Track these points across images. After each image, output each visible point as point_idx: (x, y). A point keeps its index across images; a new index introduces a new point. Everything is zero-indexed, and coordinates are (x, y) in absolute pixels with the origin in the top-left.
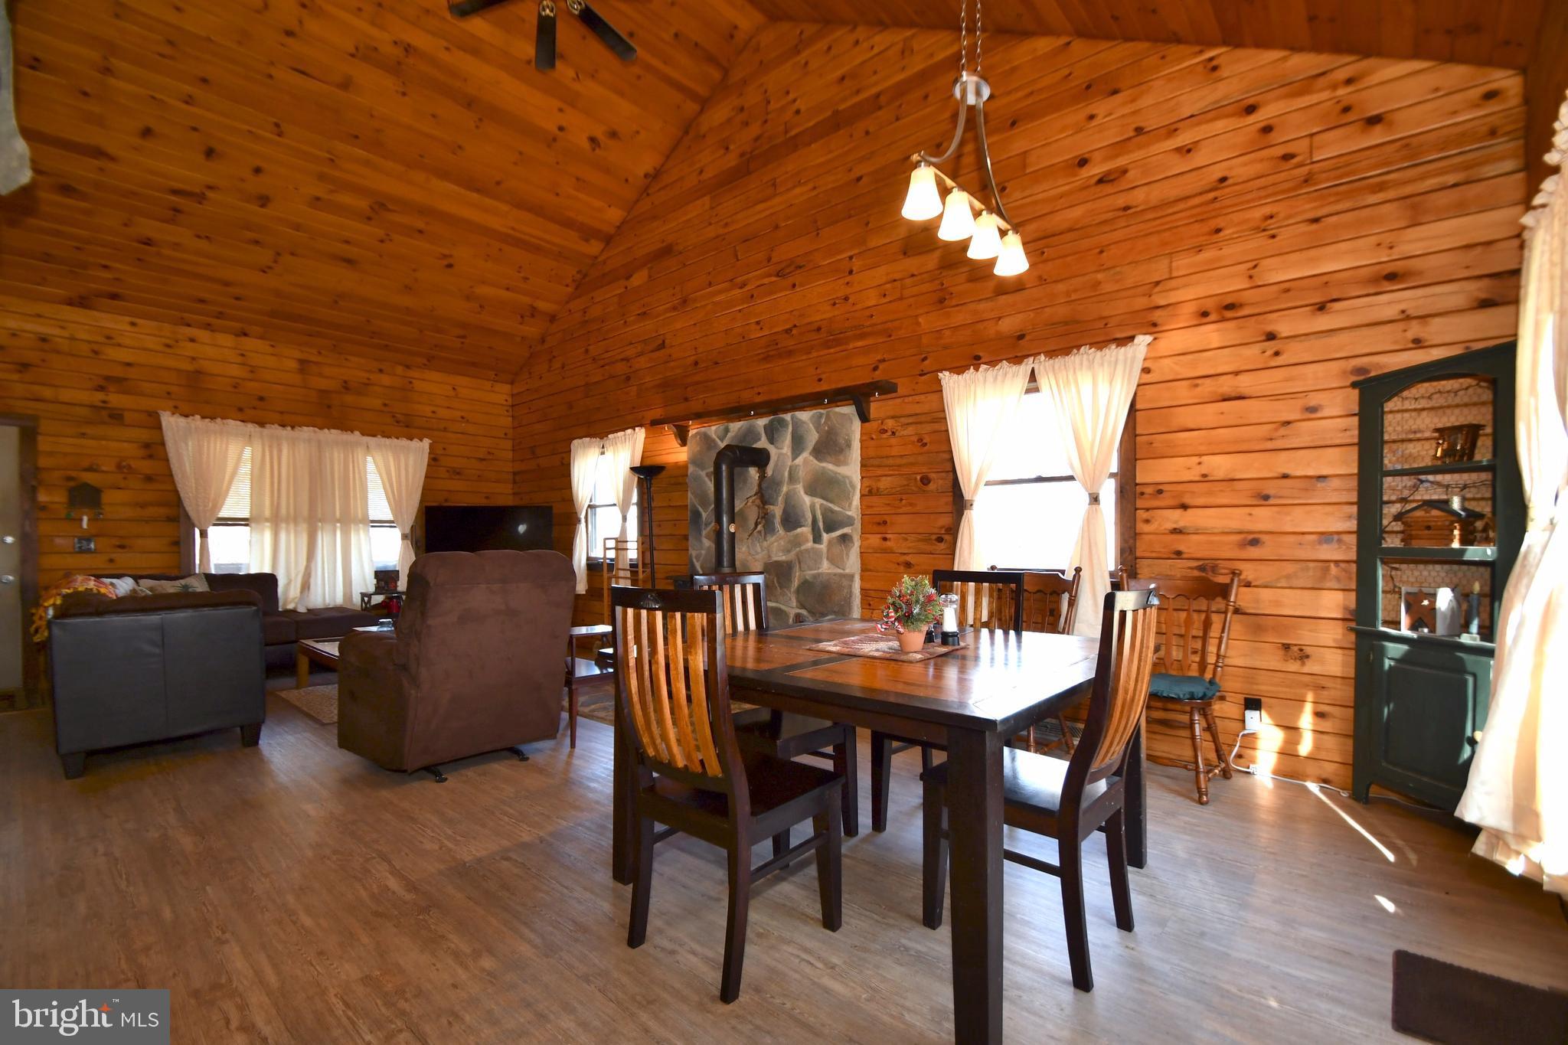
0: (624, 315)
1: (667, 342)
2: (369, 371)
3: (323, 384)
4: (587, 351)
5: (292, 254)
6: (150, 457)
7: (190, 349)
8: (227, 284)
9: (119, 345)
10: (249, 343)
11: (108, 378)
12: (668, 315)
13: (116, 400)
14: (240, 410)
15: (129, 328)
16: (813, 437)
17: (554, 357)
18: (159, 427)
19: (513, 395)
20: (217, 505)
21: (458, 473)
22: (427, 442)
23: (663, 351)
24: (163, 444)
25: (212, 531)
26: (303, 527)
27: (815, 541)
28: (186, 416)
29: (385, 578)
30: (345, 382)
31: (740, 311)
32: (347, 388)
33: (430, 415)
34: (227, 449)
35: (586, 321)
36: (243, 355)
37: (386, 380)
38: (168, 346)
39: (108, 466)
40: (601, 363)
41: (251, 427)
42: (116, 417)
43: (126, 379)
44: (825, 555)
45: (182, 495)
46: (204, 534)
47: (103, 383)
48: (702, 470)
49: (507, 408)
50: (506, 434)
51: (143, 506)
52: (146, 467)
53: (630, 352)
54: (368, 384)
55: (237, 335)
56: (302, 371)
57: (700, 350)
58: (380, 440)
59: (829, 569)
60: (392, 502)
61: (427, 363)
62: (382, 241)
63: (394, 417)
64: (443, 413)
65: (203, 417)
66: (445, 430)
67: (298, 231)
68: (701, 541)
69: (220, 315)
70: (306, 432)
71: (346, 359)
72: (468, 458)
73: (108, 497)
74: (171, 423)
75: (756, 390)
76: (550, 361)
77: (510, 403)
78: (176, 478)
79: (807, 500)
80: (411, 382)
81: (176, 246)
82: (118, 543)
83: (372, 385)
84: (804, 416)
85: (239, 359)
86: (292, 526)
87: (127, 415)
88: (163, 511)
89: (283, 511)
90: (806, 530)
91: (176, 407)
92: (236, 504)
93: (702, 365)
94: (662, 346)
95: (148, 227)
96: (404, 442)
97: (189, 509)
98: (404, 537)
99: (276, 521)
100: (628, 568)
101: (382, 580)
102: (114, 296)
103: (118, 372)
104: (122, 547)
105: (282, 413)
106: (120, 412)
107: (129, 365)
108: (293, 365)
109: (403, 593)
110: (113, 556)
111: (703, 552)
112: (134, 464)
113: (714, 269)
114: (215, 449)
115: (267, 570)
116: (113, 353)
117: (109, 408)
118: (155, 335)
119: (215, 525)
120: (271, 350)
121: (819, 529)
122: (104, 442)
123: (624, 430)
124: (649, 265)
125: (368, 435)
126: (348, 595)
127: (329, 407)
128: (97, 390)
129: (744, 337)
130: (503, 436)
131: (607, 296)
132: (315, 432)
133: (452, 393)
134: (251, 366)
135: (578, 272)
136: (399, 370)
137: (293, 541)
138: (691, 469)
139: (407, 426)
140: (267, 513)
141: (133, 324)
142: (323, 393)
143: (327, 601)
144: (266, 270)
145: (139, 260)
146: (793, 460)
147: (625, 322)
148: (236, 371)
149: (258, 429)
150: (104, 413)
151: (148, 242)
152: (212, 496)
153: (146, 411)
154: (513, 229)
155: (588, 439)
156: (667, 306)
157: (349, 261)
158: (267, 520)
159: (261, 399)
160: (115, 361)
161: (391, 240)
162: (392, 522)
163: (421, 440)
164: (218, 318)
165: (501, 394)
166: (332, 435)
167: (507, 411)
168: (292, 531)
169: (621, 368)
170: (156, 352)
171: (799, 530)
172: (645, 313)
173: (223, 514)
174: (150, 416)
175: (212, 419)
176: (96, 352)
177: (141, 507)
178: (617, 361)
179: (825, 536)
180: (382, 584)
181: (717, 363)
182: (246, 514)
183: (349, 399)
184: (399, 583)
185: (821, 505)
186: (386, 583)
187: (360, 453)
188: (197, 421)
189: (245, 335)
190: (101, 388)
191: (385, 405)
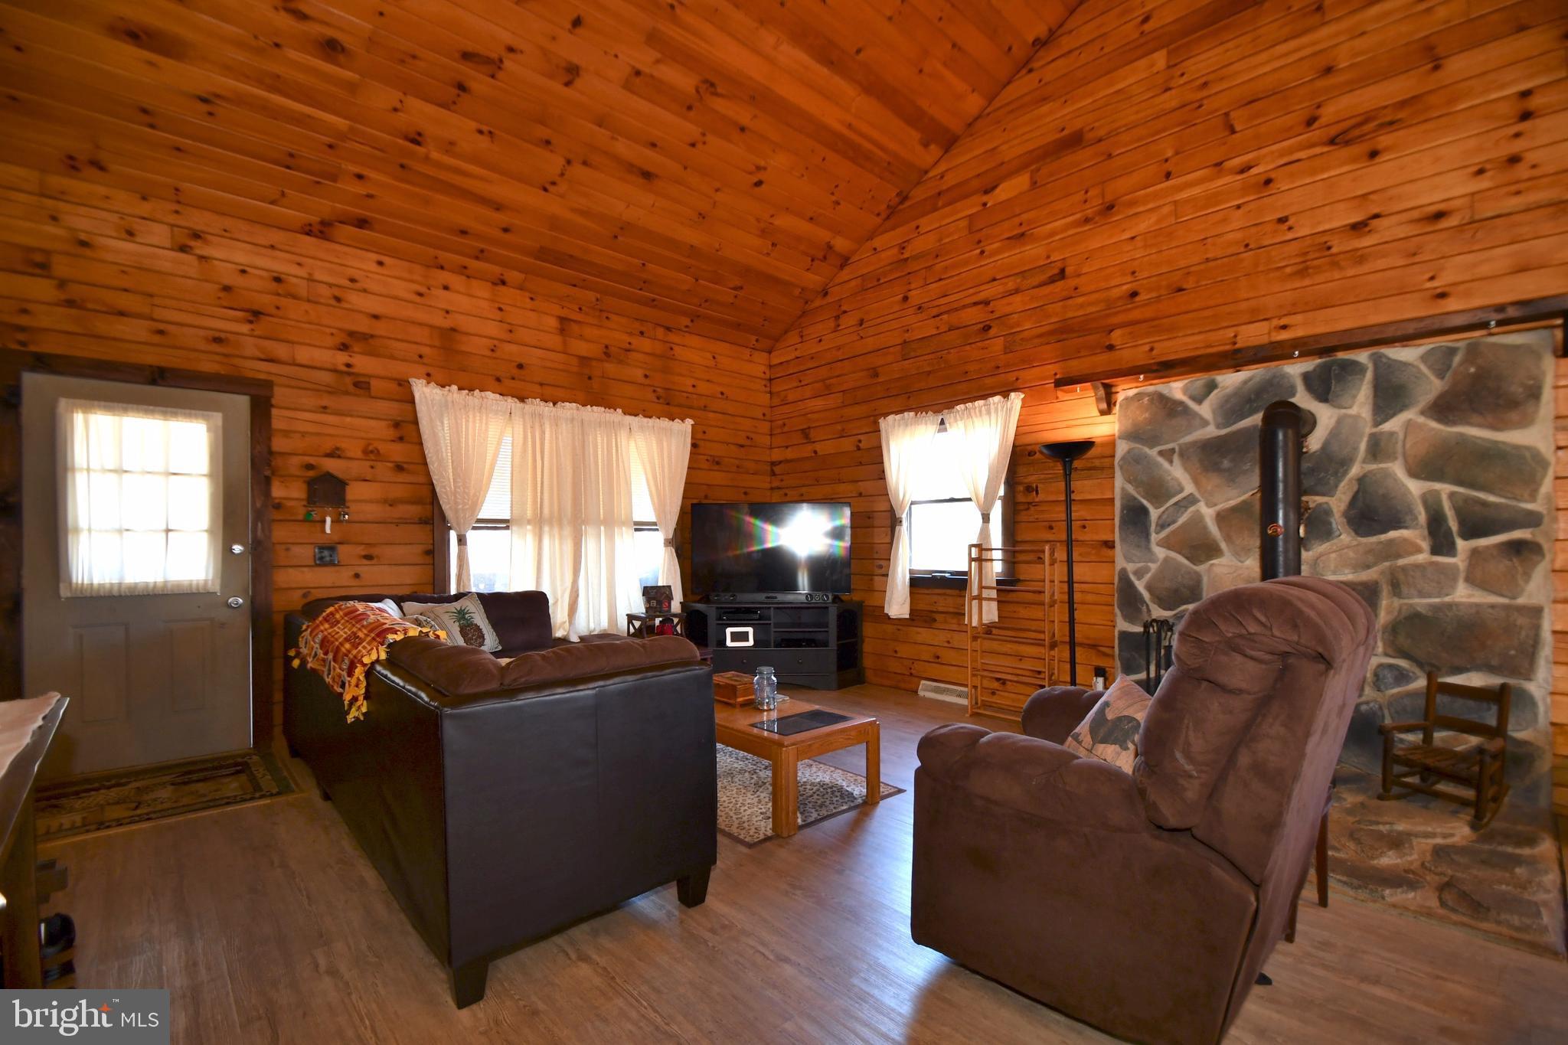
0: (979, 242)
1: (1069, 270)
2: (631, 334)
3: (582, 348)
4: (906, 299)
5: (585, 163)
6: (401, 439)
7: (442, 299)
8: (498, 207)
9: (365, 291)
10: (507, 294)
11: (352, 334)
12: (1070, 232)
13: (363, 364)
14: (498, 380)
15: (374, 267)
16: (1433, 386)
17: (845, 312)
18: (412, 401)
19: (770, 366)
20: (476, 505)
21: (718, 463)
22: (689, 422)
23: (1060, 284)
24: (415, 422)
25: (471, 535)
26: (568, 531)
27: (1435, 550)
28: (443, 386)
29: (654, 595)
30: (607, 347)
31: (1238, 207)
32: (608, 355)
33: (691, 389)
34: (487, 430)
35: (906, 260)
36: (500, 309)
37: (646, 344)
38: (420, 295)
39: (354, 449)
40: (935, 311)
41: (511, 403)
42: (362, 386)
43: (372, 336)
44: (1462, 576)
45: (438, 489)
46: (462, 540)
47: (348, 340)
48: (1151, 447)
49: (764, 382)
50: (764, 415)
51: (392, 504)
52: (398, 452)
53: (988, 292)
54: (629, 351)
55: (495, 284)
56: (562, 331)
57: (1140, 275)
58: (640, 420)
59: (1470, 596)
60: (656, 500)
61: (689, 324)
62: (693, 145)
63: (654, 391)
64: (703, 388)
65: (460, 389)
66: (705, 408)
67: (600, 126)
68: (1148, 549)
69: (480, 255)
70: (569, 409)
71: (607, 318)
72: (728, 444)
73: (354, 491)
74: (425, 393)
75: (1275, 322)
76: (837, 318)
77: (768, 376)
78: (431, 467)
79: (1415, 488)
80: (672, 349)
81: (449, 147)
82: (363, 553)
83: (633, 351)
84: (1405, 354)
85: (498, 315)
86: (556, 530)
87: (374, 383)
88: (413, 511)
89: (546, 511)
90: (1414, 535)
91: (428, 375)
92: (496, 503)
93: (1143, 297)
94: (1062, 274)
95: (421, 113)
96: (665, 423)
97: (445, 507)
98: (668, 543)
99: (539, 522)
100: (995, 585)
101: (654, 599)
102: (362, 223)
103: (363, 325)
104: (369, 557)
105: (541, 384)
106: (367, 380)
107: (376, 317)
108: (552, 323)
109: (675, 615)
110: (359, 570)
111: (1153, 566)
112: (383, 448)
113: (1177, 153)
114: (474, 430)
115: (530, 586)
116: (356, 300)
117: (353, 374)
118: (405, 280)
119: (474, 528)
120: (529, 304)
121: (1449, 532)
122: (348, 419)
123: (984, 397)
124: (1033, 167)
125: (630, 414)
126: (612, 618)
127: (590, 378)
128: (340, 350)
129: (1247, 245)
130: (761, 417)
131: (944, 223)
132: (578, 409)
133: (712, 363)
134: (509, 324)
135: (898, 195)
136: (660, 332)
137: (557, 547)
138: (1122, 448)
139: (668, 404)
140: (529, 514)
141: (380, 263)
142: (584, 360)
143: (592, 626)
144: (548, 186)
145: (402, 166)
146: (1377, 424)
147: (982, 252)
148: (493, 329)
149: (519, 405)
150: (348, 380)
151: (416, 139)
152: (472, 492)
153: (395, 379)
154: (850, 126)
155: (912, 414)
156: (1071, 219)
157: (647, 175)
158: (529, 522)
159: (520, 366)
160: (361, 312)
161: (704, 143)
162: (655, 524)
163: (683, 420)
164: (477, 258)
165: (757, 366)
166: (594, 414)
167: (765, 386)
168: (557, 536)
169: (973, 316)
170: (405, 301)
171: (1393, 534)
172: (1023, 235)
173: (482, 515)
174: (400, 385)
175: (470, 390)
176: (338, 299)
177: (391, 505)
178: (964, 307)
179: (1461, 544)
180: (654, 603)
181: (1181, 290)
182: (506, 515)
183: (610, 368)
184: (673, 603)
185: (1452, 495)
186: (659, 603)
187: (623, 435)
188: (453, 392)
189: (503, 283)
190: (344, 347)
191: (646, 376)
